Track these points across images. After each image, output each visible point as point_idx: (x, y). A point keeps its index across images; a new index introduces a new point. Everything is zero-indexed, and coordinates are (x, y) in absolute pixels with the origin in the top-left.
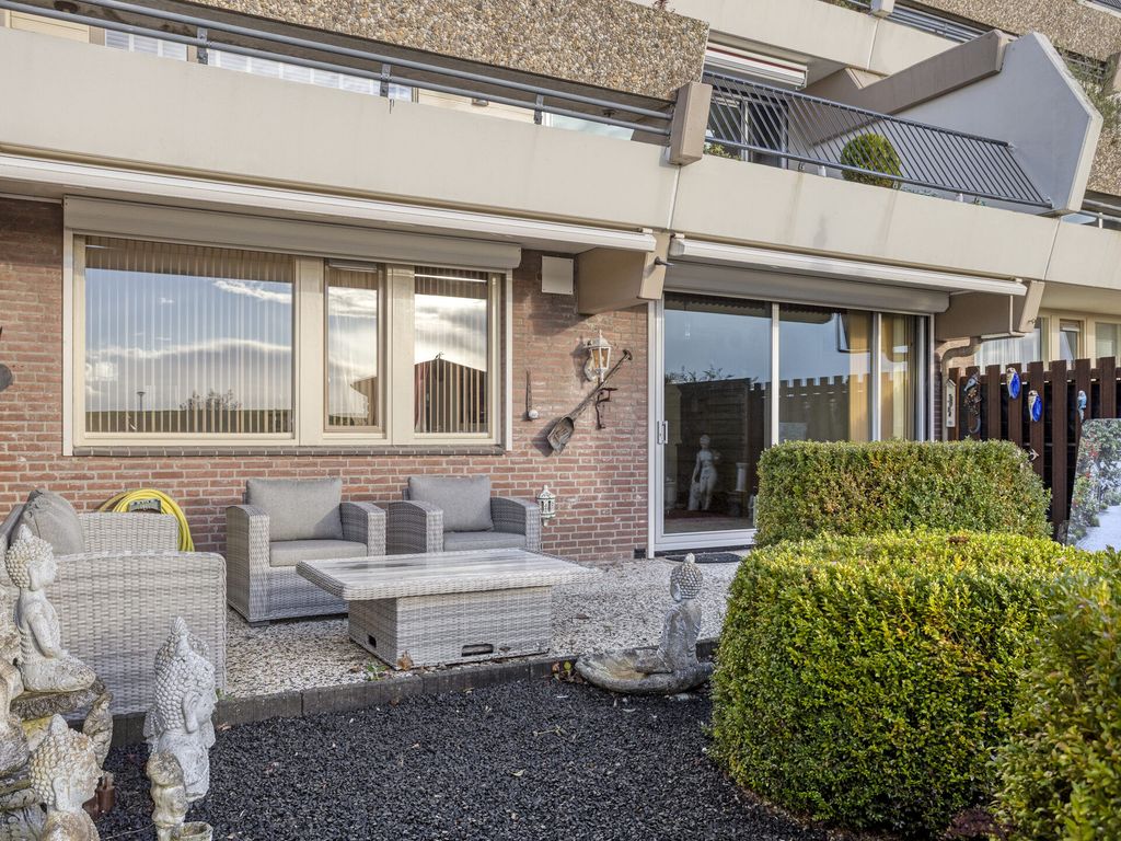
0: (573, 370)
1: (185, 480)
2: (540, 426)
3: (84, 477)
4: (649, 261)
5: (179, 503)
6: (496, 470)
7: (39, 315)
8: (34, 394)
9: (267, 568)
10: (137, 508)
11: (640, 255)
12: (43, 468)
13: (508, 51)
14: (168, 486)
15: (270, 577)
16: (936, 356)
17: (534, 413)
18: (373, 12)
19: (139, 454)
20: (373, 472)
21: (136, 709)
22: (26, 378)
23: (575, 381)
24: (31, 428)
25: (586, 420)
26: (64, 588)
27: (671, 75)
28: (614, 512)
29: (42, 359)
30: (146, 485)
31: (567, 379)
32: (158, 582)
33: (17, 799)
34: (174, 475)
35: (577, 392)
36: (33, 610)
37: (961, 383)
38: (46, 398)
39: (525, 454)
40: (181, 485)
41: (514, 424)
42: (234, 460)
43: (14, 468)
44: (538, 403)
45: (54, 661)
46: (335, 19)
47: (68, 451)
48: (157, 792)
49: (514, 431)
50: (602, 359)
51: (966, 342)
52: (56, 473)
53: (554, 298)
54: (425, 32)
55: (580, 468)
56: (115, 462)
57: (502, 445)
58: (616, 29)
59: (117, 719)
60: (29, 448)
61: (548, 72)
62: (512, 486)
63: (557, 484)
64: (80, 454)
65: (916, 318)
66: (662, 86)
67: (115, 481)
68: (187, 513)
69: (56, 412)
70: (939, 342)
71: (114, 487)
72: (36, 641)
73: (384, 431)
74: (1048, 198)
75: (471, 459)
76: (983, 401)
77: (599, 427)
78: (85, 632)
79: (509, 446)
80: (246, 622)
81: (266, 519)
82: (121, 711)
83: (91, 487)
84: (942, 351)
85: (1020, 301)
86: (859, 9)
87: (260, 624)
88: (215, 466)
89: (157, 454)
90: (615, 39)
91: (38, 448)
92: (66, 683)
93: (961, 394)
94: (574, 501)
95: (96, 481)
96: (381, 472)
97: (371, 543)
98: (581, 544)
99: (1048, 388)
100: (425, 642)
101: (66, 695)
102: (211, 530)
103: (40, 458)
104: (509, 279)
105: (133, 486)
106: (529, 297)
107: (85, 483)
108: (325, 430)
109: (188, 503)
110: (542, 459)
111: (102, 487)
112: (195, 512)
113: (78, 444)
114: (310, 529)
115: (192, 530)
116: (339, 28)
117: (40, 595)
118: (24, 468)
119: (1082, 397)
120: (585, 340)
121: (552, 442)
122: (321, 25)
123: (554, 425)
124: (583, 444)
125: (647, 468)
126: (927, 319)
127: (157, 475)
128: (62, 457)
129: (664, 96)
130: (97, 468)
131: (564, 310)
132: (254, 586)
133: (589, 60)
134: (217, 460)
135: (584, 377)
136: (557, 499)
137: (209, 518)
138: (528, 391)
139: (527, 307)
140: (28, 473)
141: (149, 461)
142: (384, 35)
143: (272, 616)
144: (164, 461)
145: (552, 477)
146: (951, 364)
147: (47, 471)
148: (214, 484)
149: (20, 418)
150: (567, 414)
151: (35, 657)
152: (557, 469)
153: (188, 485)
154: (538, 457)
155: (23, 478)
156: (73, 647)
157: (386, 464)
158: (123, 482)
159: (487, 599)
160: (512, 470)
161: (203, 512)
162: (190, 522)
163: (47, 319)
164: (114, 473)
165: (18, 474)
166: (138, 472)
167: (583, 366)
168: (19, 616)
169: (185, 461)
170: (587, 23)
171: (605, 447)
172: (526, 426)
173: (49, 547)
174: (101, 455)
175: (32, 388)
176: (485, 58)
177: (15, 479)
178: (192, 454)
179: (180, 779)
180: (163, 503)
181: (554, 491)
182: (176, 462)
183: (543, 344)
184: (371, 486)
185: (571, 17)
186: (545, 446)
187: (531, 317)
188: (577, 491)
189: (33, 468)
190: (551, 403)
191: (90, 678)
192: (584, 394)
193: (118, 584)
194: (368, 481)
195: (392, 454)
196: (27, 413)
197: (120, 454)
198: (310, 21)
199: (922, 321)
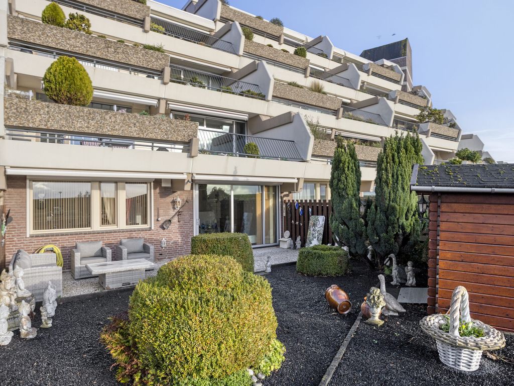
0: (171, 207)
1: (61, 242)
2: (162, 222)
3: (32, 242)
4: (186, 181)
5: (59, 248)
6: (149, 234)
7: (20, 201)
8: (18, 222)
9: (80, 265)
10: (47, 251)
11: (184, 180)
12: (21, 240)
13: (143, 134)
14: (56, 243)
15: (80, 268)
16: (281, 196)
17: (159, 219)
18: (107, 128)
19: (48, 235)
20: (114, 237)
21: (40, 301)
22: (16, 218)
23: (172, 209)
24: (18, 231)
25: (176, 219)
26: (26, 276)
27: (189, 136)
28: (184, 244)
29: (21, 212)
30: (50, 244)
31: (169, 209)
32: (47, 273)
33: (16, 316)
34: (57, 241)
35: (172, 212)
36: (19, 282)
37: (286, 204)
38: (22, 223)
39: (157, 230)
40: (59, 243)
41: (154, 222)
42: (74, 236)
43: (13, 241)
44: (161, 216)
45: (23, 291)
46: (97, 130)
47: (28, 236)
48: (42, 313)
49: (154, 224)
50: (178, 204)
51: (287, 193)
52: (25, 242)
53: (165, 188)
54: (121, 132)
55: (173, 233)
56: (41, 238)
57: (151, 228)
58: (173, 126)
59: (36, 303)
60: (18, 236)
61: (154, 138)
62: (153, 239)
63: (167, 237)
64: (32, 236)
65: (276, 186)
66: (186, 138)
67: (41, 243)
68: (61, 250)
69: (25, 226)
70: (282, 193)
71: (41, 245)
72: (19, 288)
73: (117, 225)
74: (303, 157)
75: (142, 232)
76: (291, 209)
77: (179, 222)
78: (30, 284)
79: (153, 228)
80: (74, 278)
81: (79, 253)
82: (38, 301)
83: (34, 245)
84: (282, 195)
85: (297, 184)
86: (262, 99)
87: (78, 279)
88: (69, 238)
89: (52, 235)
90: (173, 128)
91: (20, 236)
92: (25, 295)
93: (286, 207)
94: (172, 242)
95: (36, 243)
96: (116, 237)
97: (108, 258)
98: (174, 253)
99: (304, 206)
100: (113, 283)
101: (26, 298)
102: (67, 255)
103: (20, 238)
104: (152, 184)
105: (46, 244)
106: (158, 188)
107: (33, 244)
108: (100, 226)
109: (61, 248)
110: (163, 231)
111: (37, 245)
112: (63, 250)
113: (31, 233)
114: (93, 254)
115: (62, 255)
116: (98, 132)
117: (20, 278)
118: (16, 241)
119: (310, 210)
120: (175, 199)
121: (165, 227)
122: (93, 132)
123: (165, 222)
124: (175, 226)
125: (193, 232)
126: (278, 186)
127: (52, 241)
128: (26, 238)
129: (187, 141)
130: (36, 240)
131: (168, 191)
132: (76, 270)
133: (166, 134)
134: (69, 236)
135: (174, 208)
136: (167, 241)
137: (67, 251)
138: (158, 213)
139: (158, 190)
140: (17, 242)
141: (50, 237)
142: (110, 133)
143: (81, 277)
144: (55, 237)
145: (165, 236)
146: (285, 199)
147: (22, 242)
148: (69, 242)
149: (15, 228)
150: (169, 219)
151: (19, 291)
152: (167, 233)
153: (61, 243)
154: (161, 231)
155: (16, 244)
156: (27, 288)
157: (117, 235)
158: (43, 243)
159: (129, 272)
160: (154, 234)
161: (65, 250)
162: (62, 253)
163: (22, 202)
164: (41, 241)
165: (14, 243)
166: (47, 240)
167: (174, 205)
168: (16, 283)
169: (60, 237)
170: (164, 125)
171: (181, 227)
172: (158, 222)
173: (22, 269)
174: (37, 236)
175: (18, 220)
176: (137, 136)
177: (13, 244)
178: (62, 235)
179: (46, 311)
180: (54, 248)
181: (166, 240)
182: (58, 237)
183: (162, 200)
184: (113, 241)
185: (160, 124)
186: (162, 227)
187: (159, 193)
188: (173, 239)
189: (18, 241)
190: (165, 216)
191: (30, 294)
192: (174, 213)
193: (37, 274)
194: (112, 239)
195: (119, 232)
196: (17, 227)
197: (42, 236)
198: (90, 131)
199: (277, 187)
